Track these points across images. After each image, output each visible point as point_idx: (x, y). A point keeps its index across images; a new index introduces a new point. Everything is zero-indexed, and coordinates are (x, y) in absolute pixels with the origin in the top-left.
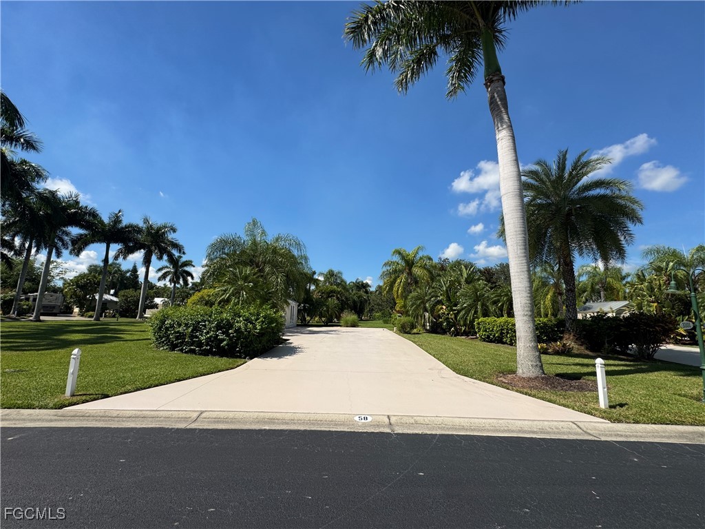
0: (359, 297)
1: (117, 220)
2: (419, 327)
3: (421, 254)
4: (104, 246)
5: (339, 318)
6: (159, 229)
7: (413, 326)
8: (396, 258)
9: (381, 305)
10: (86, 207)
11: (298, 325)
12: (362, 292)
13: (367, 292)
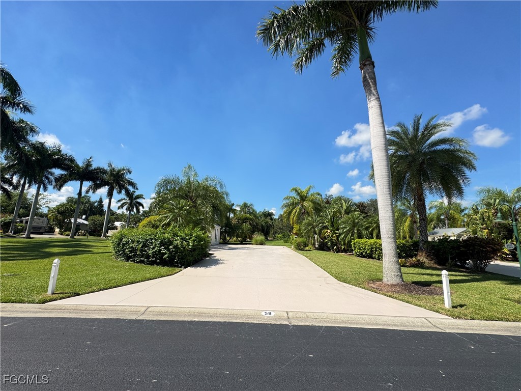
0: (266, 223)
1: (89, 165)
2: (310, 246)
3: (311, 192)
4: (79, 183)
5: (251, 238)
6: (119, 171)
7: (306, 245)
8: (294, 194)
9: (282, 229)
10: (66, 154)
11: (220, 243)
12: (268, 219)
13: (272, 219)
